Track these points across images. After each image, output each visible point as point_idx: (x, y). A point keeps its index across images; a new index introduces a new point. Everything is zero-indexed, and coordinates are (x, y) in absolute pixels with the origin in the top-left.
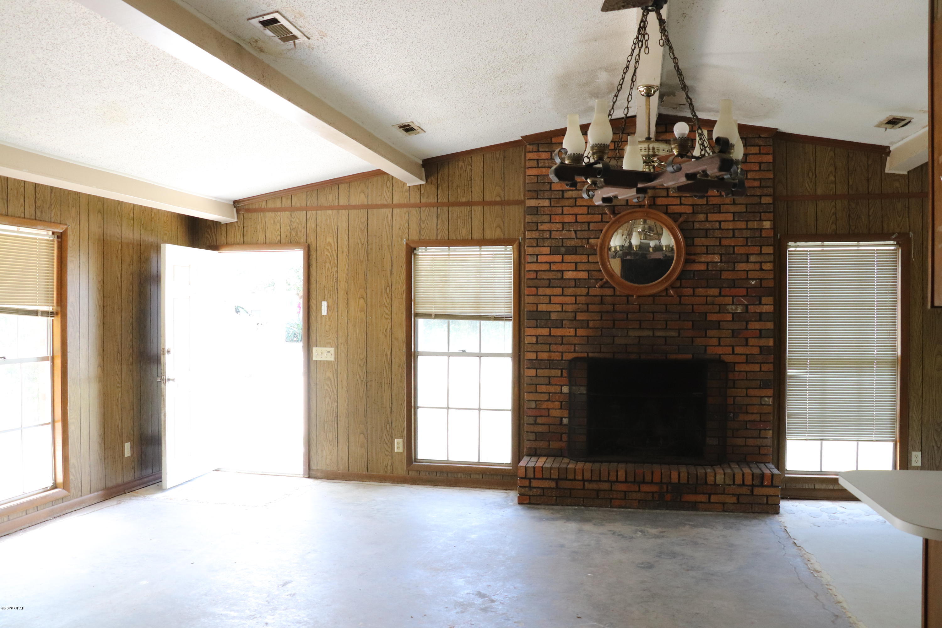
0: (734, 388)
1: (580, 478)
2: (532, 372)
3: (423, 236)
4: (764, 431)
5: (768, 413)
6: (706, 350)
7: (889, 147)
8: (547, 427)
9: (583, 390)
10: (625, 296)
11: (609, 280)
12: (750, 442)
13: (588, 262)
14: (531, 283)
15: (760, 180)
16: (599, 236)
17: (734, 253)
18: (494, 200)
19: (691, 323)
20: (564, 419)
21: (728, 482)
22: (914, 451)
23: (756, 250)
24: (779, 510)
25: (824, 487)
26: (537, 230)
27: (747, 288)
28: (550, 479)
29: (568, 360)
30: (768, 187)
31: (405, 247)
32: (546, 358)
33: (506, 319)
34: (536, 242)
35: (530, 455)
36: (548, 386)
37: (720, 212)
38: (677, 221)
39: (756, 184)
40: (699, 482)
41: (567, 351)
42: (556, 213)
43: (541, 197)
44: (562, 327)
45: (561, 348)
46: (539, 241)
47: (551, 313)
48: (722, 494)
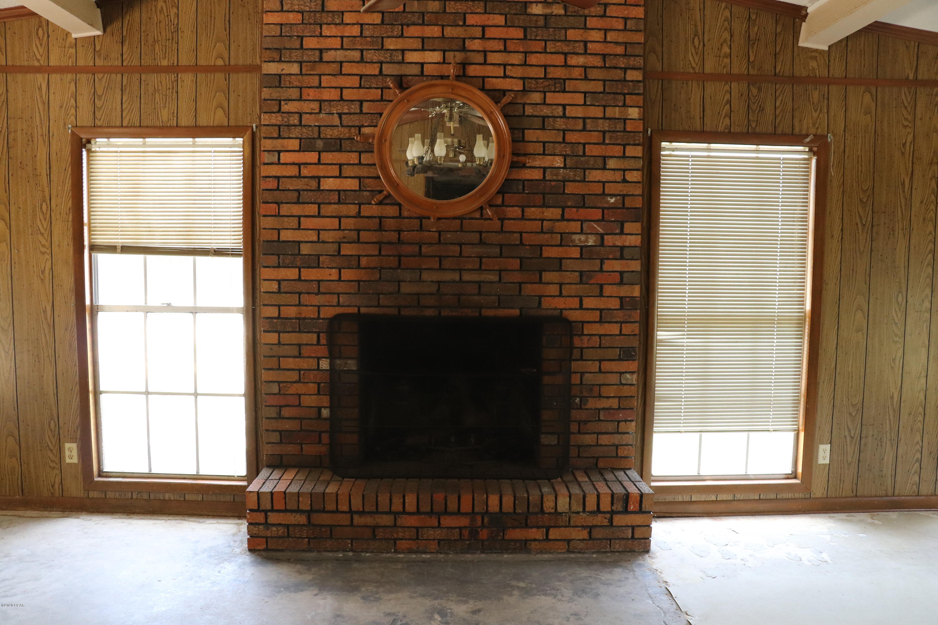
0: (582, 359)
1: (345, 508)
2: (273, 338)
3: (100, 120)
4: (624, 423)
5: (631, 397)
6: (540, 303)
7: (805, 8)
8: (298, 422)
9: (352, 365)
10: (415, 218)
11: (391, 192)
12: (604, 440)
13: (360, 164)
14: (268, 196)
15: (626, 44)
16: (377, 123)
17: (584, 155)
18: (213, 64)
19: (518, 261)
20: (323, 410)
21: (574, 508)
22: (823, 444)
23: (617, 150)
24: (649, 546)
25: (703, 498)
26: (279, 111)
27: (603, 209)
28: (298, 511)
29: (328, 319)
30: (638, 56)
31: (69, 137)
32: (294, 316)
33: (232, 254)
34: (277, 131)
35: (273, 466)
36: (297, 359)
37: (564, 91)
38: (499, 102)
39: (620, 50)
40: (531, 510)
41: (327, 304)
42: (309, 85)
43: (287, 60)
44: (318, 267)
45: (317, 300)
46: (281, 130)
47: (301, 245)
48: (566, 527)
